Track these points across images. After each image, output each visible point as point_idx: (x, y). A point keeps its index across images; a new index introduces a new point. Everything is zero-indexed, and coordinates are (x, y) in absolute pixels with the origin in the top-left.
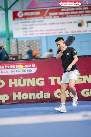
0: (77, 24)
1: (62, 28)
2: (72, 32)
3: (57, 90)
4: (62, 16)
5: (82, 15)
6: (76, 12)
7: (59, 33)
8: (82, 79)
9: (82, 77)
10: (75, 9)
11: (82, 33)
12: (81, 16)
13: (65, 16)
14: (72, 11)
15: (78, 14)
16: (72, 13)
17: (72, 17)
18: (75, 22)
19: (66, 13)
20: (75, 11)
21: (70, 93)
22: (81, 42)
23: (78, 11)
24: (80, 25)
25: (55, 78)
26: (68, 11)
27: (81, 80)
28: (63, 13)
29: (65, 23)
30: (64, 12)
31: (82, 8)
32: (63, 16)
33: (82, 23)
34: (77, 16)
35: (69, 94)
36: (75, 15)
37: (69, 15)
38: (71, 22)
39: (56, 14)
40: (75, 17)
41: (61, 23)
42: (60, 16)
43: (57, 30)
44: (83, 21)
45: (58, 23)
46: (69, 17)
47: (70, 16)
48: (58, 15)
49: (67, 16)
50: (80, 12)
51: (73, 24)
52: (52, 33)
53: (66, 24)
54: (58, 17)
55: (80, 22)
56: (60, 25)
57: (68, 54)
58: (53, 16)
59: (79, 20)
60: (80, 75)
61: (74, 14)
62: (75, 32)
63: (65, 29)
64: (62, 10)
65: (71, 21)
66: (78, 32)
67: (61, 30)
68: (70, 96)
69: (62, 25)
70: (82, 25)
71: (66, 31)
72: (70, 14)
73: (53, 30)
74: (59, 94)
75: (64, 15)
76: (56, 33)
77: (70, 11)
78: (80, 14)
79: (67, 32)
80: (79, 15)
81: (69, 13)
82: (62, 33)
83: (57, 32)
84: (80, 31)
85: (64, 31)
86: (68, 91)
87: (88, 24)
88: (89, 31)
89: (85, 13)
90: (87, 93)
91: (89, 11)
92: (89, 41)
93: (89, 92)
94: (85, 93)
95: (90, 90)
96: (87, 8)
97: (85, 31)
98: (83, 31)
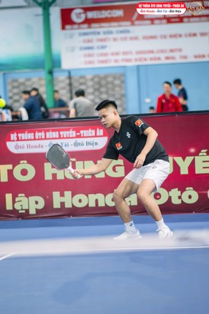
1: (173, 47)
2: (196, 57)
4: (173, 20)
7: (167, 58)
10: (203, 4)
13: (181, 20)
17: (197, 22)
18: (203, 34)
21: (182, 193)
29: (180, 36)
32: (177, 20)
35: (180, 197)
37: (189, 17)
40: (204, 21)
41: (171, 36)
42: (169, 20)
43: (162, 51)
45: (165, 37)
46: (189, 22)
47: (192, 19)
48: (165, 18)
49: (185, 20)
51: (199, 38)
52: (151, 59)
53: (183, 39)
54: (165, 21)
56: (169, 40)
57: (128, 135)
58: (152, 20)
60: (205, 154)
61: (200, 16)
62: (203, 56)
63: (180, 50)
67: (172, 51)
68: (182, 201)
69: (173, 40)
71: (183, 53)
73: (152, 52)
74: (158, 197)
75: (179, 17)
76: (159, 59)
79: (185, 57)
81: (189, 13)
82: (173, 58)
83: (162, 56)
85: (177, 55)
86: (177, 189)
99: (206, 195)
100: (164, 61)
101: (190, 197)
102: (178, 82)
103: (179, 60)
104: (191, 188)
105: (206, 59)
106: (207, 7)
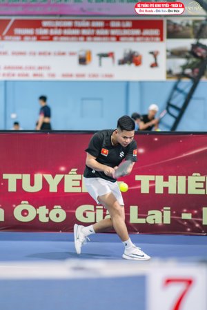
0: (76, 59)
1: (41, 64)
2: (64, 75)
3: (20, 204)
4: (43, 38)
5: (89, 39)
6: (76, 32)
7: (35, 75)
8: (79, 182)
9: (79, 177)
10: (73, 24)
11: (87, 79)
12: (85, 40)
13: (51, 38)
14: (67, 28)
15: (80, 36)
16: (66, 32)
17: (66, 41)
18: (72, 54)
19: (52, 32)
20: (73, 28)
21: (49, 211)
22: (83, 99)
23: (81, 28)
24: (83, 61)
25: (19, 176)
26: (59, 28)
27: (78, 183)
28: (45, 32)
29: (49, 54)
30: (49, 28)
31: (91, 24)
32: (47, 38)
33: (87, 57)
34: (78, 41)
35: (47, 215)
36: (73, 38)
37: (59, 36)
38: (64, 54)
39: (30, 31)
40: (74, 41)
41: (40, 54)
42: (39, 38)
43: (31, 68)
44: (89, 53)
45: (34, 54)
46: (58, 40)
47: (62, 38)
48: (34, 35)
49: (55, 38)
50: (84, 32)
51: (67, 57)
52: (19, 75)
53: (52, 57)
54: (35, 38)
55: (82, 54)
56: (37, 56)
58: (22, 37)
59: (81, 51)
60: (75, 173)
61: (70, 36)
62: (71, 76)
63: (49, 68)
64: (45, 24)
65: (63, 50)
66: (78, 76)
67: (40, 68)
68: (50, 219)
69: (42, 57)
70: (87, 62)
71: (52, 71)
72: (62, 35)
73: (20, 68)
74: (26, 214)
75: (48, 35)
76: (27, 75)
77: (63, 28)
78: (85, 36)
79: (53, 75)
80: (82, 39)
81: (59, 32)
82: (41, 75)
83: (31, 72)
84: (83, 75)
85: (45, 72)
86: (45, 207)
87: (100, 59)
88: (103, 76)
89: (95, 35)
90: (88, 214)
91: (106, 32)
92: (101, 99)
93: (94, 213)
94: (84, 215)
95: (95, 209)
96: (101, 24)
97: (94, 76)
98: (90, 76)
99: (74, 214)
100: (31, 78)
101: (58, 215)
103: (46, 78)
104: (59, 207)
105: (74, 79)
106: (77, 28)
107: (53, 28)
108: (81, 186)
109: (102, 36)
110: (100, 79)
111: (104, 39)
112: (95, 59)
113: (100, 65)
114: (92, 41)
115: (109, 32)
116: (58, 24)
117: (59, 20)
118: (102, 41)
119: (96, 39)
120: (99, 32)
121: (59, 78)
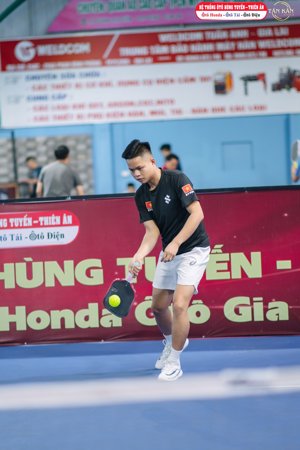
0: (210, 86)
1: (161, 97)
2: (194, 111)
3: (144, 300)
4: (161, 58)
5: (228, 56)
6: (209, 47)
7: (153, 113)
8: (226, 264)
9: (225, 257)
10: (204, 36)
11: (228, 113)
12: (223, 58)
13: (172, 58)
14: (195, 42)
15: (216, 52)
16: (194, 48)
17: (196, 61)
18: (204, 79)
19: (174, 49)
20: (205, 41)
22: (223, 144)
23: (215, 41)
24: (220, 88)
26: (183, 43)
27: (225, 266)
28: (164, 50)
29: (172, 81)
30: (169, 44)
31: (229, 34)
32: (167, 58)
33: (227, 82)
34: (213, 60)
36: (204, 57)
37: (184, 54)
38: (192, 80)
39: (142, 50)
40: (206, 60)
41: (159, 82)
42: (156, 59)
43: (146, 103)
44: (230, 77)
45: (150, 82)
46: (184, 61)
47: (188, 58)
48: (149, 55)
49: (179, 58)
50: (220, 46)
51: (198, 84)
52: (130, 114)
53: (176, 85)
54: (150, 60)
55: (219, 78)
56: (155, 86)
57: (168, 199)
58: (132, 59)
59: (219, 73)
60: (220, 251)
61: (200, 53)
62: (205, 111)
63: (172, 102)
64: (163, 38)
65: (190, 75)
66: (214, 110)
67: (160, 102)
69: (162, 87)
70: (228, 89)
71: (176, 106)
72: (190, 53)
73: (131, 104)
75: (170, 55)
76: (141, 114)
77: (189, 43)
78: (222, 53)
79: (179, 112)
80: (218, 56)
81: (184, 49)
82: (162, 113)
83: (146, 109)
84: (222, 110)
85: (167, 108)
87: (246, 85)
88: (250, 109)
89: (237, 50)
90: (241, 310)
91: (252, 45)
92: (250, 143)
93: (250, 308)
94: (237, 311)
95: (252, 302)
96: (244, 34)
97: (238, 109)
98: (231, 109)
99: (222, 311)
100: (148, 117)
101: (198, 314)
102: (166, 147)
103: (170, 116)
104: (200, 301)
105: (210, 115)
106: (211, 41)
107: (175, 43)
108: (229, 269)
109: (246, 51)
110: (247, 113)
111: (250, 54)
112: (238, 84)
113: (246, 92)
114: (233, 58)
115: (257, 45)
116: (182, 37)
117: (183, 32)
118: (247, 58)
119: (237, 55)
120: (241, 46)
121: (187, 115)
